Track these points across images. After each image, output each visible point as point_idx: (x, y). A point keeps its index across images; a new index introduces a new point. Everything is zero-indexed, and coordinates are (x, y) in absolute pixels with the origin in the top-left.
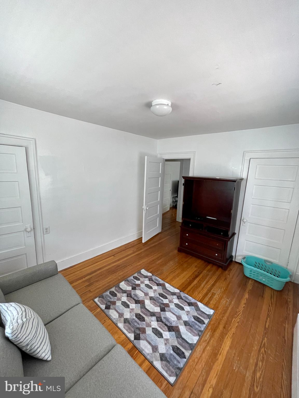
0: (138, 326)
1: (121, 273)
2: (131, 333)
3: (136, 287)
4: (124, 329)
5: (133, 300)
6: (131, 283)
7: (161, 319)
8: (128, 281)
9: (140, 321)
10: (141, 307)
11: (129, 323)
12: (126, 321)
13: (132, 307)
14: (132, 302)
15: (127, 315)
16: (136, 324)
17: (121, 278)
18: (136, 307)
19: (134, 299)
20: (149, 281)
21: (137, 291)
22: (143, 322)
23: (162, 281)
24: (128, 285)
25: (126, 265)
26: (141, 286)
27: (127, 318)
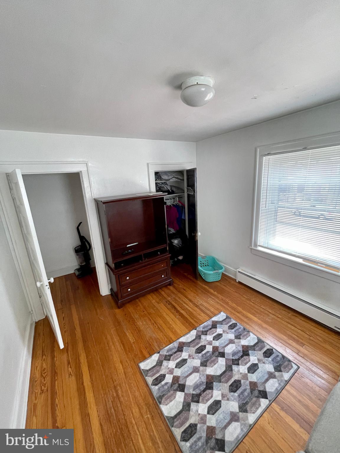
0: (248, 391)
1: (136, 410)
2: (260, 403)
3: (179, 384)
4: (256, 413)
5: (205, 393)
6: (169, 391)
7: (236, 360)
8: (161, 397)
9: (241, 387)
10: (218, 382)
11: (247, 403)
12: (243, 408)
13: (218, 395)
14: (210, 396)
15: (233, 406)
16: (246, 394)
17: (150, 412)
18: (219, 389)
19: (204, 391)
20: (169, 360)
21: (187, 383)
22: (242, 383)
23: (174, 344)
24: (171, 398)
25: (114, 398)
26: (179, 375)
27: (239, 406)
